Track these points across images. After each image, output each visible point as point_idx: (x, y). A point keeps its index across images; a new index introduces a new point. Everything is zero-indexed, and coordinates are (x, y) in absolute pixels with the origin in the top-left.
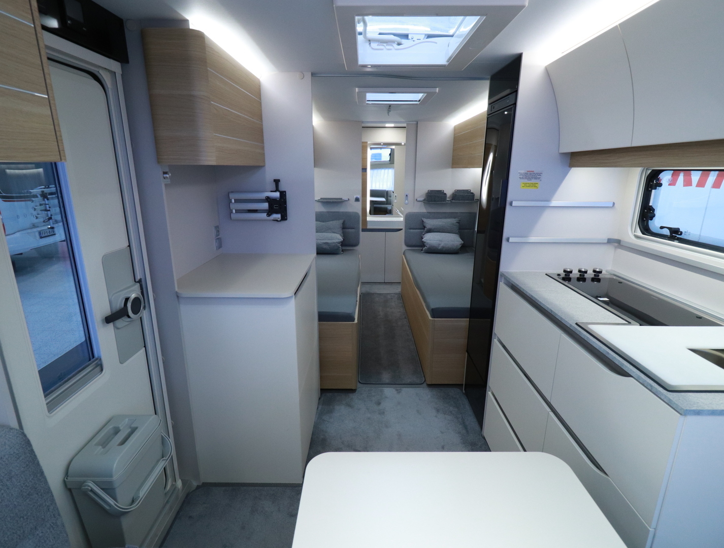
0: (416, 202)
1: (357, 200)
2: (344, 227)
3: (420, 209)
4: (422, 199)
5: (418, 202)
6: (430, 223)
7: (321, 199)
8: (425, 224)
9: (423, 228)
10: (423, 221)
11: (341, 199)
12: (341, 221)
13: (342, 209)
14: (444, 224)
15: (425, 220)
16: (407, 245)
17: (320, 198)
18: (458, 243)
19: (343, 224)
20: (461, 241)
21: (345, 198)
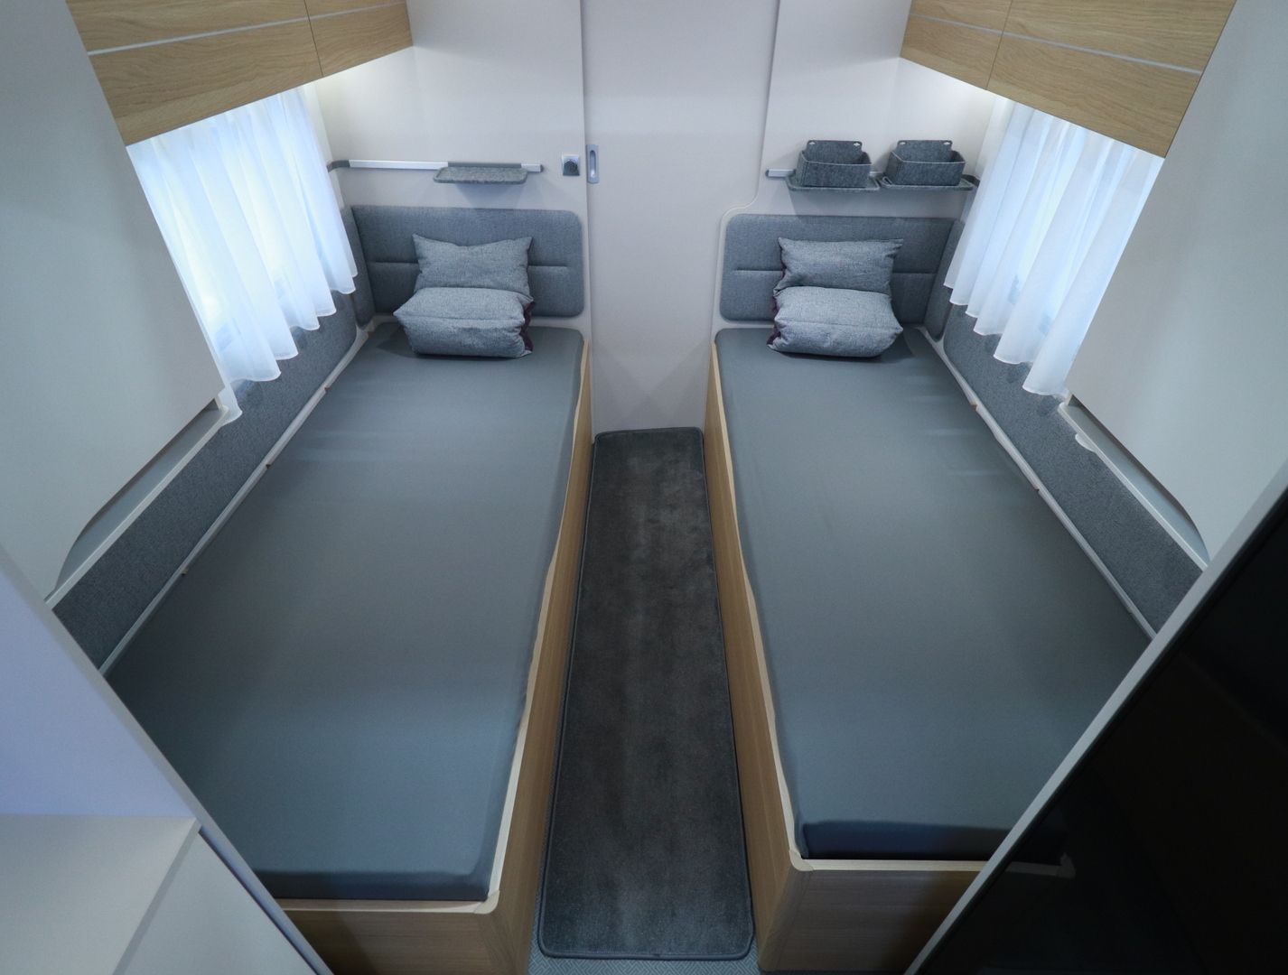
0: (764, 181)
1: (571, 169)
2: (533, 259)
3: (777, 204)
4: (785, 169)
5: (771, 181)
6: (803, 255)
7: (451, 165)
8: (785, 259)
9: (780, 265)
10: (781, 249)
11: (517, 167)
12: (523, 244)
13: (524, 202)
14: (848, 261)
15: (788, 245)
16: (727, 316)
17: (445, 164)
18: (884, 331)
19: (528, 251)
20: (896, 324)
21: (529, 163)
